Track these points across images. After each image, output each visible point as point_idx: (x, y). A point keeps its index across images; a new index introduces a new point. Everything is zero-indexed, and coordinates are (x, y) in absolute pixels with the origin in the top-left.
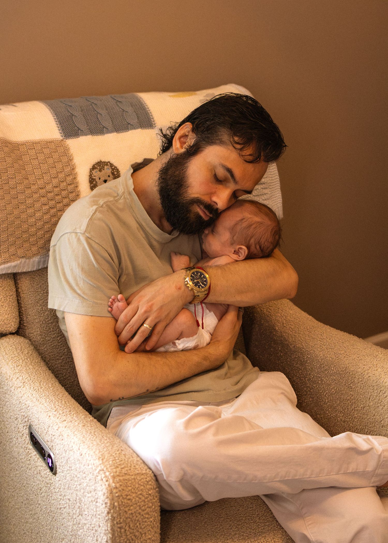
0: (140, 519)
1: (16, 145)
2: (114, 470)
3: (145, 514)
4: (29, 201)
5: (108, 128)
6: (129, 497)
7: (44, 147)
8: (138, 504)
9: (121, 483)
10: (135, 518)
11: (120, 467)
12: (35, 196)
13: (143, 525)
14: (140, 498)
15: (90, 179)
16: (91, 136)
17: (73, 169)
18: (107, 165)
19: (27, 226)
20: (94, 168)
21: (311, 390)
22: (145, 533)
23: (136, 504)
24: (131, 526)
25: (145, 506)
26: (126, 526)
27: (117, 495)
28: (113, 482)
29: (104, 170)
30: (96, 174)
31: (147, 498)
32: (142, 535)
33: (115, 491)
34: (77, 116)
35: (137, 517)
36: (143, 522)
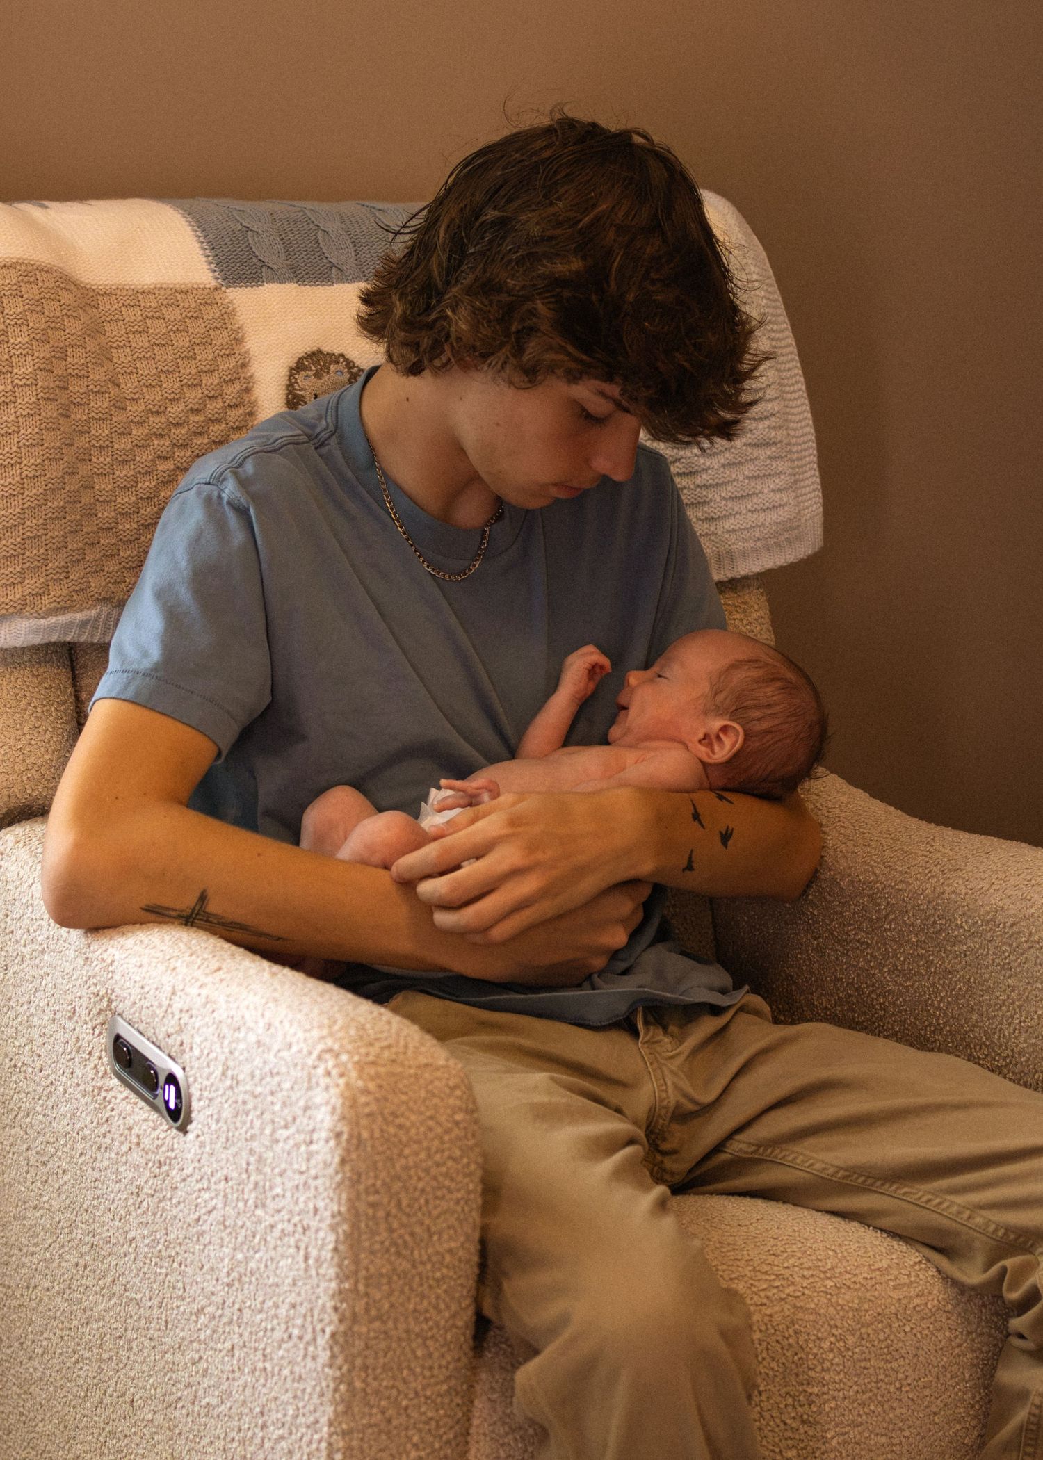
0: (428, 1189)
1: (91, 294)
2: (363, 1050)
3: (441, 1175)
4: (122, 444)
5: (344, 267)
6: (401, 1120)
7: (165, 303)
8: (425, 1144)
9: (378, 1081)
10: (414, 1181)
11: (378, 1045)
12: (137, 432)
13: (436, 1207)
14: (430, 1129)
15: (288, 394)
16: (296, 285)
17: (244, 366)
18: (338, 362)
19: (113, 514)
20: (299, 366)
22: (440, 1234)
23: (419, 1142)
24: (405, 1202)
25: (443, 1151)
26: (389, 1203)
27: (367, 1110)
28: (360, 1077)
29: (328, 373)
30: (306, 383)
31: (448, 1131)
32: (431, 1236)
33: (363, 1099)
34: (261, 232)
35: (420, 1179)
36: (436, 1198)
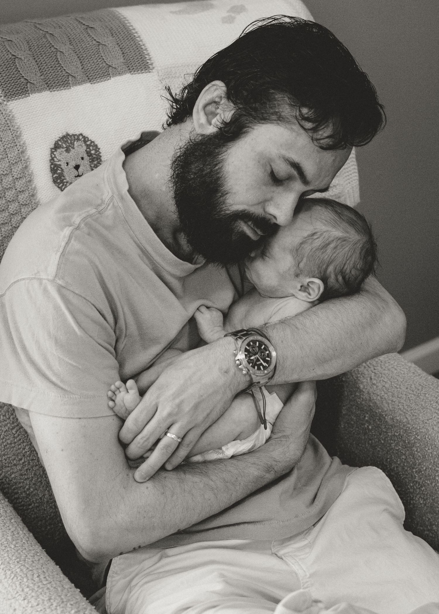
5: (76, 75)
15: (51, 165)
16: (49, 92)
17: (23, 152)
18: (78, 139)
20: (57, 146)
21: (422, 487)
29: (73, 148)
30: (61, 156)
34: (23, 59)
